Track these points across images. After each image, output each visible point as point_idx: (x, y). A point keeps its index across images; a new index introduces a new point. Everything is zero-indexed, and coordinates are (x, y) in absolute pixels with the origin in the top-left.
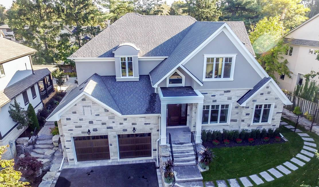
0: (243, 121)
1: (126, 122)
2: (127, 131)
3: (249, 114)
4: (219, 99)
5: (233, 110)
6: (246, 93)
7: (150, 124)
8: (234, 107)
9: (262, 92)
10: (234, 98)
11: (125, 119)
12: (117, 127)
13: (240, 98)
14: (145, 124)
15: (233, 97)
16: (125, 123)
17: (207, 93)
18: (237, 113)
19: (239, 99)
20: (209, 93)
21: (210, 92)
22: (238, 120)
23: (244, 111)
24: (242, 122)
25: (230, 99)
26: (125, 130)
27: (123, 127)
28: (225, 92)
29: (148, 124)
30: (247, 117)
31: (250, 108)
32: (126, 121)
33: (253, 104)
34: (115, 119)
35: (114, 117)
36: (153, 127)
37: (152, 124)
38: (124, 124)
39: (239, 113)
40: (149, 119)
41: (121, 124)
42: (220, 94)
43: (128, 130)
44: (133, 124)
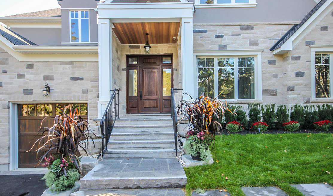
0: (291, 89)
1: (32, 74)
2: (32, 93)
3: (304, 73)
4: (232, 43)
5: (264, 69)
6: (286, 32)
7: (82, 79)
8: (266, 60)
9: (323, 24)
10: (263, 42)
11: (30, 66)
12: (11, 83)
13: (277, 41)
14: (73, 79)
15: (261, 40)
16: (29, 75)
17: (205, 31)
18: (276, 76)
19: (274, 44)
20: (210, 31)
21: (212, 28)
22: (278, 91)
23: (289, 66)
24: (290, 92)
25: (254, 43)
26: (28, 92)
27: (25, 83)
28: (242, 29)
29: (78, 79)
30: (299, 80)
31: (302, 61)
32: (30, 70)
33: (309, 52)
34: (7, 64)
35: (7, 59)
36: (89, 88)
37: (87, 79)
38: (26, 76)
39: (279, 76)
40: (81, 67)
41: (20, 76)
42: (233, 32)
43: (34, 91)
44: (46, 78)
